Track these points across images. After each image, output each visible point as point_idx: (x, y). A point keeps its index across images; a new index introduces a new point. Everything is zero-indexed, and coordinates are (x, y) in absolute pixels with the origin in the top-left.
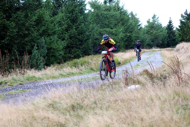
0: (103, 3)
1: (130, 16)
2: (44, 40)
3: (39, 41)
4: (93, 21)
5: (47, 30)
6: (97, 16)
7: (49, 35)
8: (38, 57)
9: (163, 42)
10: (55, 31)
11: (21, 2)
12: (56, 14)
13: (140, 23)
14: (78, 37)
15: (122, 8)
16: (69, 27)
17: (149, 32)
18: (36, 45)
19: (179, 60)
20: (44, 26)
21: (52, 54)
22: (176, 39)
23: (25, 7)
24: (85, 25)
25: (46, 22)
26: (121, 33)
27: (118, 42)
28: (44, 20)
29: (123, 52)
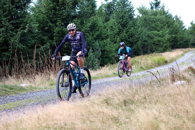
0: (150, 9)
1: (175, 19)
2: (98, 44)
3: (93, 44)
4: (141, 25)
5: (101, 34)
6: (144, 20)
7: (102, 39)
8: (94, 59)
10: (108, 35)
11: (77, 10)
12: (108, 20)
13: (184, 25)
14: (128, 40)
15: (168, 12)
16: (120, 31)
17: (193, 32)
18: (91, 48)
20: (98, 31)
21: (106, 56)
23: (81, 15)
24: (134, 28)
25: (99, 28)
26: (168, 34)
27: (165, 43)
28: (97, 25)
29: (169, 51)
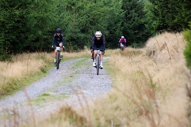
9: (111, 33)
19: (155, 80)
22: (145, 23)
